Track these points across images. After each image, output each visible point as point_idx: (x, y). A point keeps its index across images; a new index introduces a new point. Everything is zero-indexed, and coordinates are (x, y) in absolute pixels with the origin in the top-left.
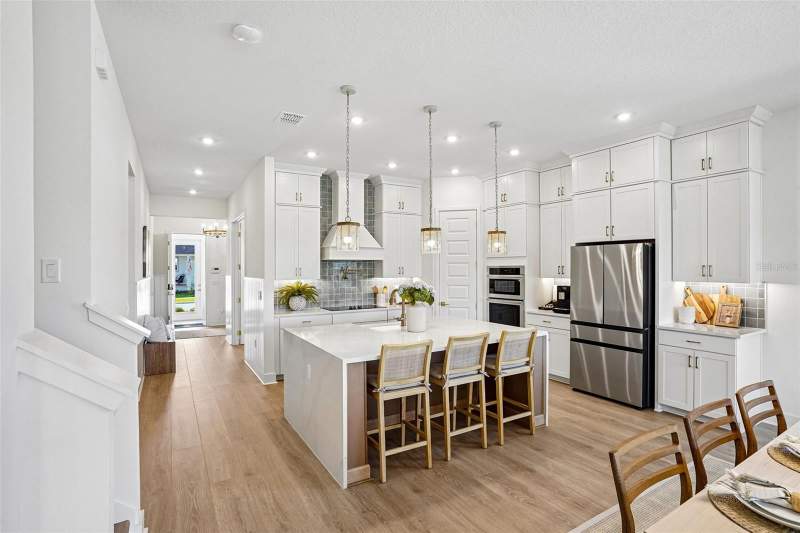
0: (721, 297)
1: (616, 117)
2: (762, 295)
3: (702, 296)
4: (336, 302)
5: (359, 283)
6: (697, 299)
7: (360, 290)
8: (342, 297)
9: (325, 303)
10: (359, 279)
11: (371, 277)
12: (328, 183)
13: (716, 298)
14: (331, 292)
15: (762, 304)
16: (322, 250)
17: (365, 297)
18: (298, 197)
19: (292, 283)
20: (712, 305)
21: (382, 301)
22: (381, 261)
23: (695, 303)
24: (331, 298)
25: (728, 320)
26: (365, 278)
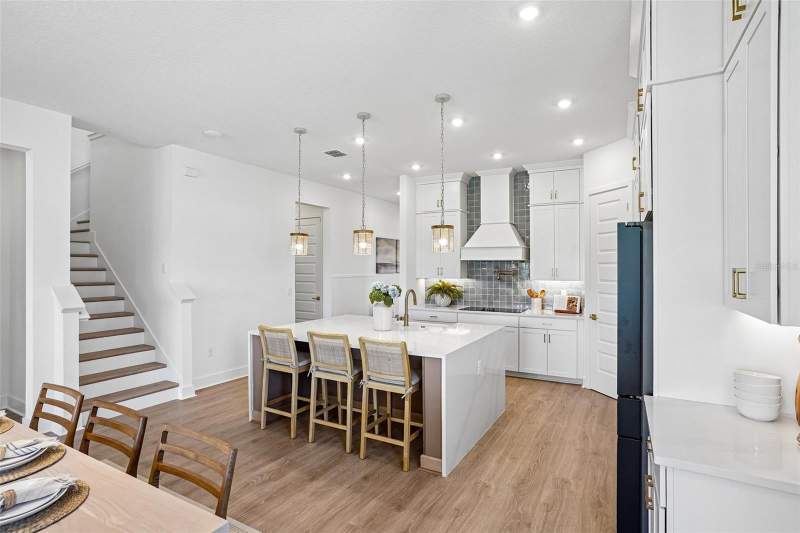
8: (497, 298)
12: (472, 186)
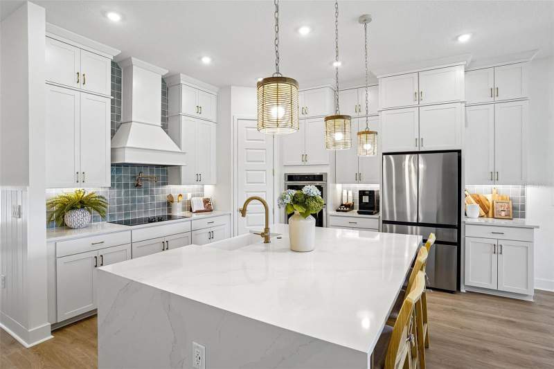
0: (493, 196)
1: (457, 38)
2: (523, 193)
3: (478, 196)
4: (127, 214)
5: (152, 191)
6: (474, 198)
7: (153, 199)
8: (133, 207)
9: (112, 216)
10: (152, 186)
11: (164, 184)
13: (489, 197)
14: (119, 202)
15: (524, 200)
16: (113, 150)
17: (158, 205)
18: (80, 78)
19: (71, 191)
20: (487, 202)
21: (178, 211)
22: (178, 167)
23: (473, 201)
24: (119, 209)
25: (503, 214)
26: (158, 185)
